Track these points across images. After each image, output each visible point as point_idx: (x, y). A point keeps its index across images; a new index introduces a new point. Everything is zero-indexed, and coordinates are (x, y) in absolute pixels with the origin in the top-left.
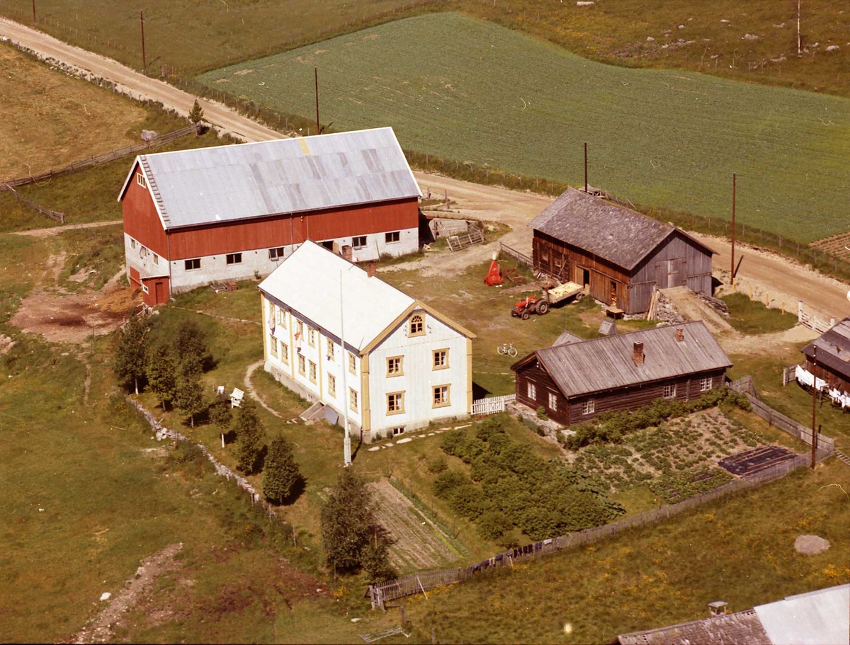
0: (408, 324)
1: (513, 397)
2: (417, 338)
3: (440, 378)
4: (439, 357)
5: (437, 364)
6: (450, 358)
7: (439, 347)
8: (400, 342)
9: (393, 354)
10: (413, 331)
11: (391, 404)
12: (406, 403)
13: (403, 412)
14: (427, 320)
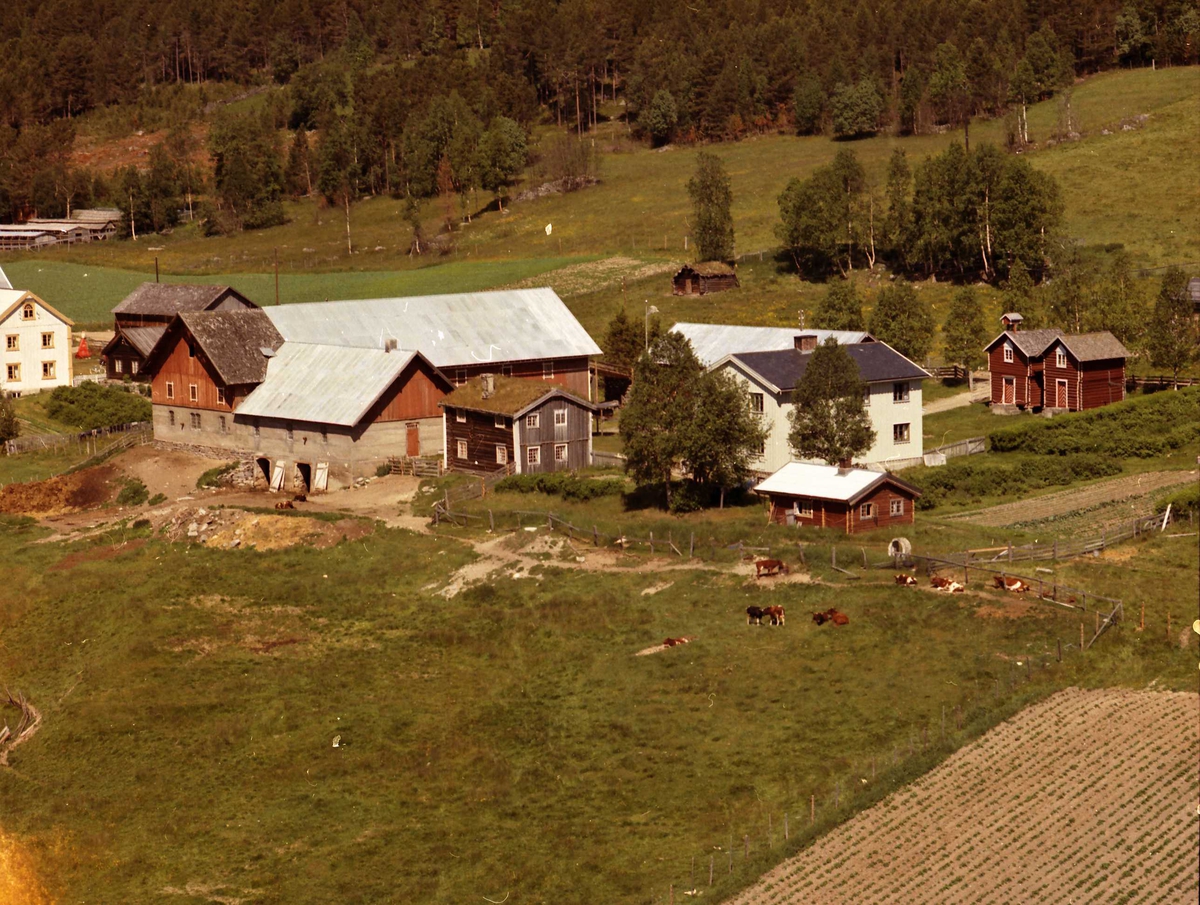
0: (22, 310)
1: (105, 375)
2: (29, 322)
3: (48, 355)
4: (46, 339)
5: (45, 344)
6: (55, 341)
7: (47, 330)
8: (16, 325)
9: (12, 332)
10: (26, 316)
11: (10, 373)
12: (21, 373)
13: (19, 380)
14: (37, 308)
